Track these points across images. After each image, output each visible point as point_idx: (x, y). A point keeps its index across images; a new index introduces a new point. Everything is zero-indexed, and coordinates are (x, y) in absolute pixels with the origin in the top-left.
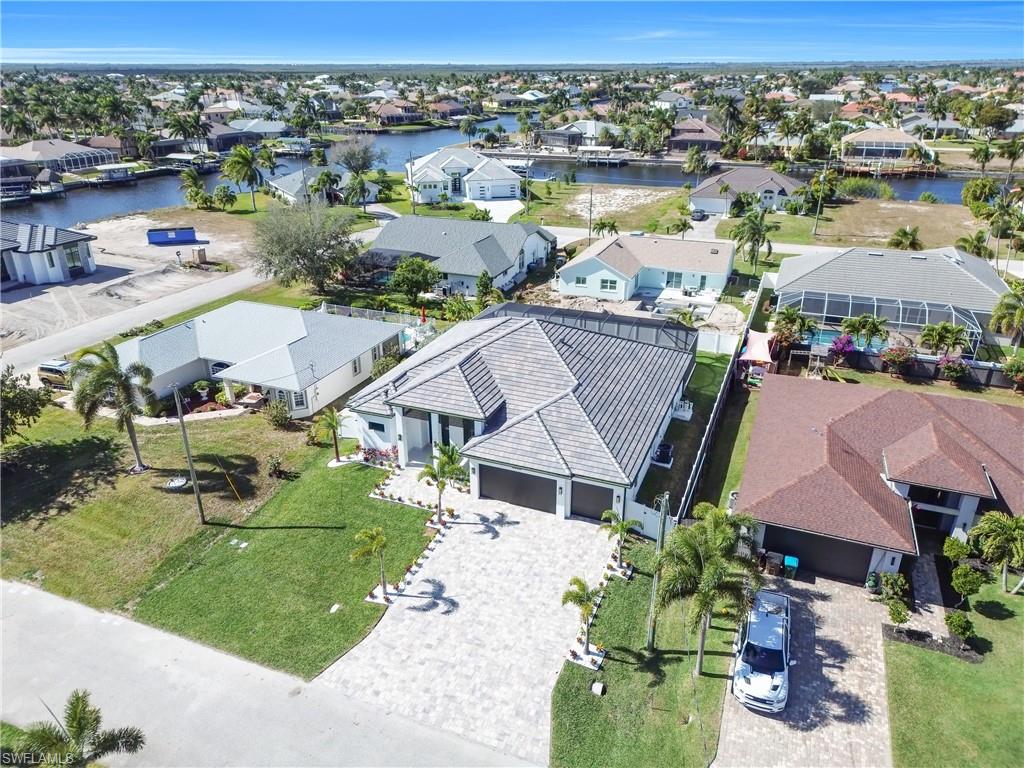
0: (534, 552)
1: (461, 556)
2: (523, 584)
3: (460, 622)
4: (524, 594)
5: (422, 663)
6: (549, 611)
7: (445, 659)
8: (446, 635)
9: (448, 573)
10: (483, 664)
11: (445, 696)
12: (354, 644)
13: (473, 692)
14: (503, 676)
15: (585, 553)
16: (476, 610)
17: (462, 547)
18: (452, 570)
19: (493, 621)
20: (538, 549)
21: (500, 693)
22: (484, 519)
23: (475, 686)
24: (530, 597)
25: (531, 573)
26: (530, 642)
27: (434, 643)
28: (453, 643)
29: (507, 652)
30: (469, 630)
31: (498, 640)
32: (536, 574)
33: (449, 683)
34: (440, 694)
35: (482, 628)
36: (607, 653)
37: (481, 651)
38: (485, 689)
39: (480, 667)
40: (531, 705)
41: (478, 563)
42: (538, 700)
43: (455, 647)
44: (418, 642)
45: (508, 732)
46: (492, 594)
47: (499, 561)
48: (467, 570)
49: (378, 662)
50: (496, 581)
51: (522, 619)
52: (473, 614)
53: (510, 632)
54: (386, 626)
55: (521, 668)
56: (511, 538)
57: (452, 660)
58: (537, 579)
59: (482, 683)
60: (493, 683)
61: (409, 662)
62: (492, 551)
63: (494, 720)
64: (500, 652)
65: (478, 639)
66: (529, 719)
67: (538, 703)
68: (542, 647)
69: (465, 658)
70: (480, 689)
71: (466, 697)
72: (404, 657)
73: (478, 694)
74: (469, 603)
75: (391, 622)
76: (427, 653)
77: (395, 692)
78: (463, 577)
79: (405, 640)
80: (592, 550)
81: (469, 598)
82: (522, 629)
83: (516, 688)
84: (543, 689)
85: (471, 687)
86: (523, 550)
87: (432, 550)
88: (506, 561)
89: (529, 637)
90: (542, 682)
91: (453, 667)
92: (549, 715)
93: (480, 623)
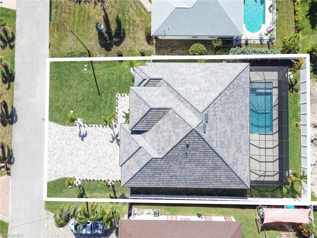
0: (108, 156)
1: (100, 136)
2: (95, 158)
3: (76, 147)
4: (91, 159)
5: (61, 144)
6: (87, 168)
7: (64, 149)
8: (71, 145)
9: (92, 136)
10: (66, 158)
11: (54, 153)
12: (60, 124)
13: (58, 159)
14: (64, 164)
15: (113, 171)
16: (82, 149)
17: (104, 135)
18: (93, 136)
19: (80, 155)
20: (110, 157)
21: (59, 165)
22: (117, 136)
23: (59, 159)
24: (91, 162)
25: (99, 159)
26: (76, 167)
27: (68, 143)
28: (69, 148)
29: (71, 162)
30: (75, 150)
31: (74, 159)
32: (99, 160)
33: (58, 152)
34: (54, 152)
35: (76, 153)
36: (80, 186)
37: (69, 156)
38: (59, 161)
39: (65, 158)
40: (59, 174)
41: (98, 142)
42: (61, 174)
43: (68, 149)
44: (66, 139)
45: (51, 170)
46: (88, 151)
47: (101, 148)
48: (95, 140)
49: (58, 133)
50: (93, 150)
51: (83, 162)
52: (80, 149)
53: (77, 161)
54: (68, 129)
55: (67, 167)
56: (112, 147)
57: (64, 150)
58: (98, 161)
59: (61, 160)
60: (61, 162)
61: (60, 140)
62: (105, 144)
63: (52, 167)
64: (71, 161)
65: (72, 154)
66: (55, 174)
67: (60, 175)
68: (75, 170)
69: (66, 153)
70: (59, 160)
71: (56, 158)
72: (61, 139)
73: (57, 160)
74: (83, 146)
75: (70, 129)
76: (64, 143)
77: (51, 142)
78: (91, 140)
79: (66, 136)
80: (115, 173)
81: (85, 146)
82: (79, 163)
83: (62, 168)
84: (64, 175)
85: (59, 158)
86: (108, 153)
87: (99, 126)
88: (102, 150)
89: (77, 166)
90: (65, 174)
91: (63, 151)
92: (58, 178)
93: (78, 152)
